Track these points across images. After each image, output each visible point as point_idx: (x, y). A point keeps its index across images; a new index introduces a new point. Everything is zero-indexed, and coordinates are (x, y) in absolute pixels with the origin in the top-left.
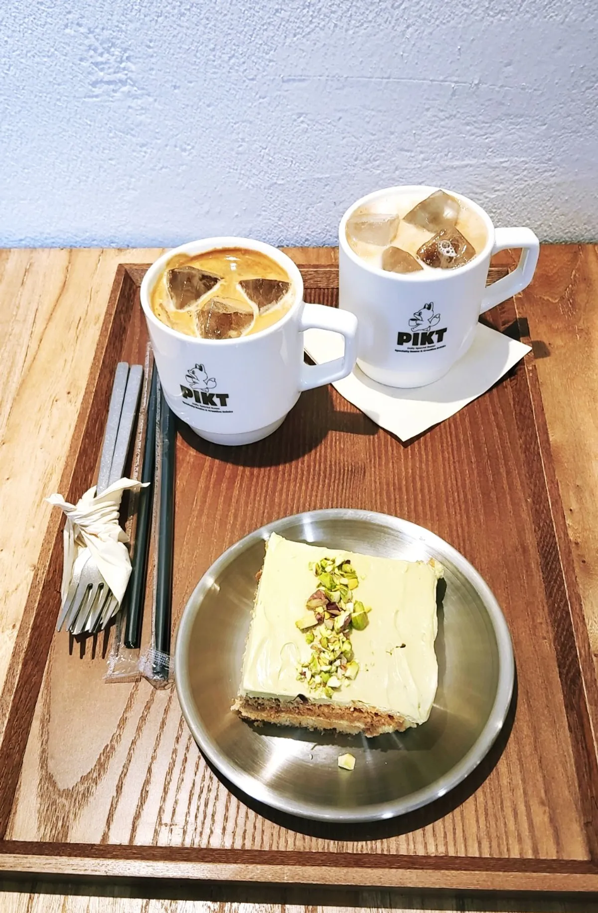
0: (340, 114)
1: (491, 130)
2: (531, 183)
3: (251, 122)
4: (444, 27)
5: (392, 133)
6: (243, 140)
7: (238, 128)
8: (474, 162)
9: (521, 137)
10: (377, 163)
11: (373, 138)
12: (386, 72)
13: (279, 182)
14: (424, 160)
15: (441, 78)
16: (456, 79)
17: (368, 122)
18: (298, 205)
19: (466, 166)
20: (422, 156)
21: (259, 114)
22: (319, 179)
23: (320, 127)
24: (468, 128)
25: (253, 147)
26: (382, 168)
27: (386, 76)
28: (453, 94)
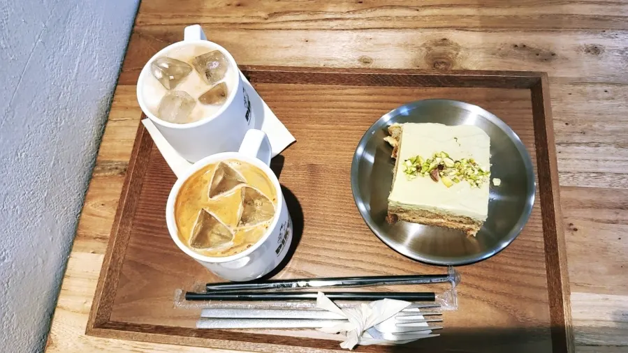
0: (27, 125)
1: (68, 37)
2: (98, 36)
3: (7, 194)
4: (9, 20)
5: (48, 98)
6: (15, 207)
7: (7, 206)
8: (78, 59)
9: (77, 24)
10: (59, 119)
11: (45, 113)
12: (17, 77)
13: (45, 195)
14: (67, 88)
15: (34, 44)
16: (37, 36)
17: (38, 109)
18: (61, 189)
19: (79, 66)
20: (65, 88)
21: (5, 184)
22: (54, 165)
23: (28, 144)
24: (62, 49)
25: (22, 202)
26: (62, 118)
27: (19, 78)
28: (44, 43)
